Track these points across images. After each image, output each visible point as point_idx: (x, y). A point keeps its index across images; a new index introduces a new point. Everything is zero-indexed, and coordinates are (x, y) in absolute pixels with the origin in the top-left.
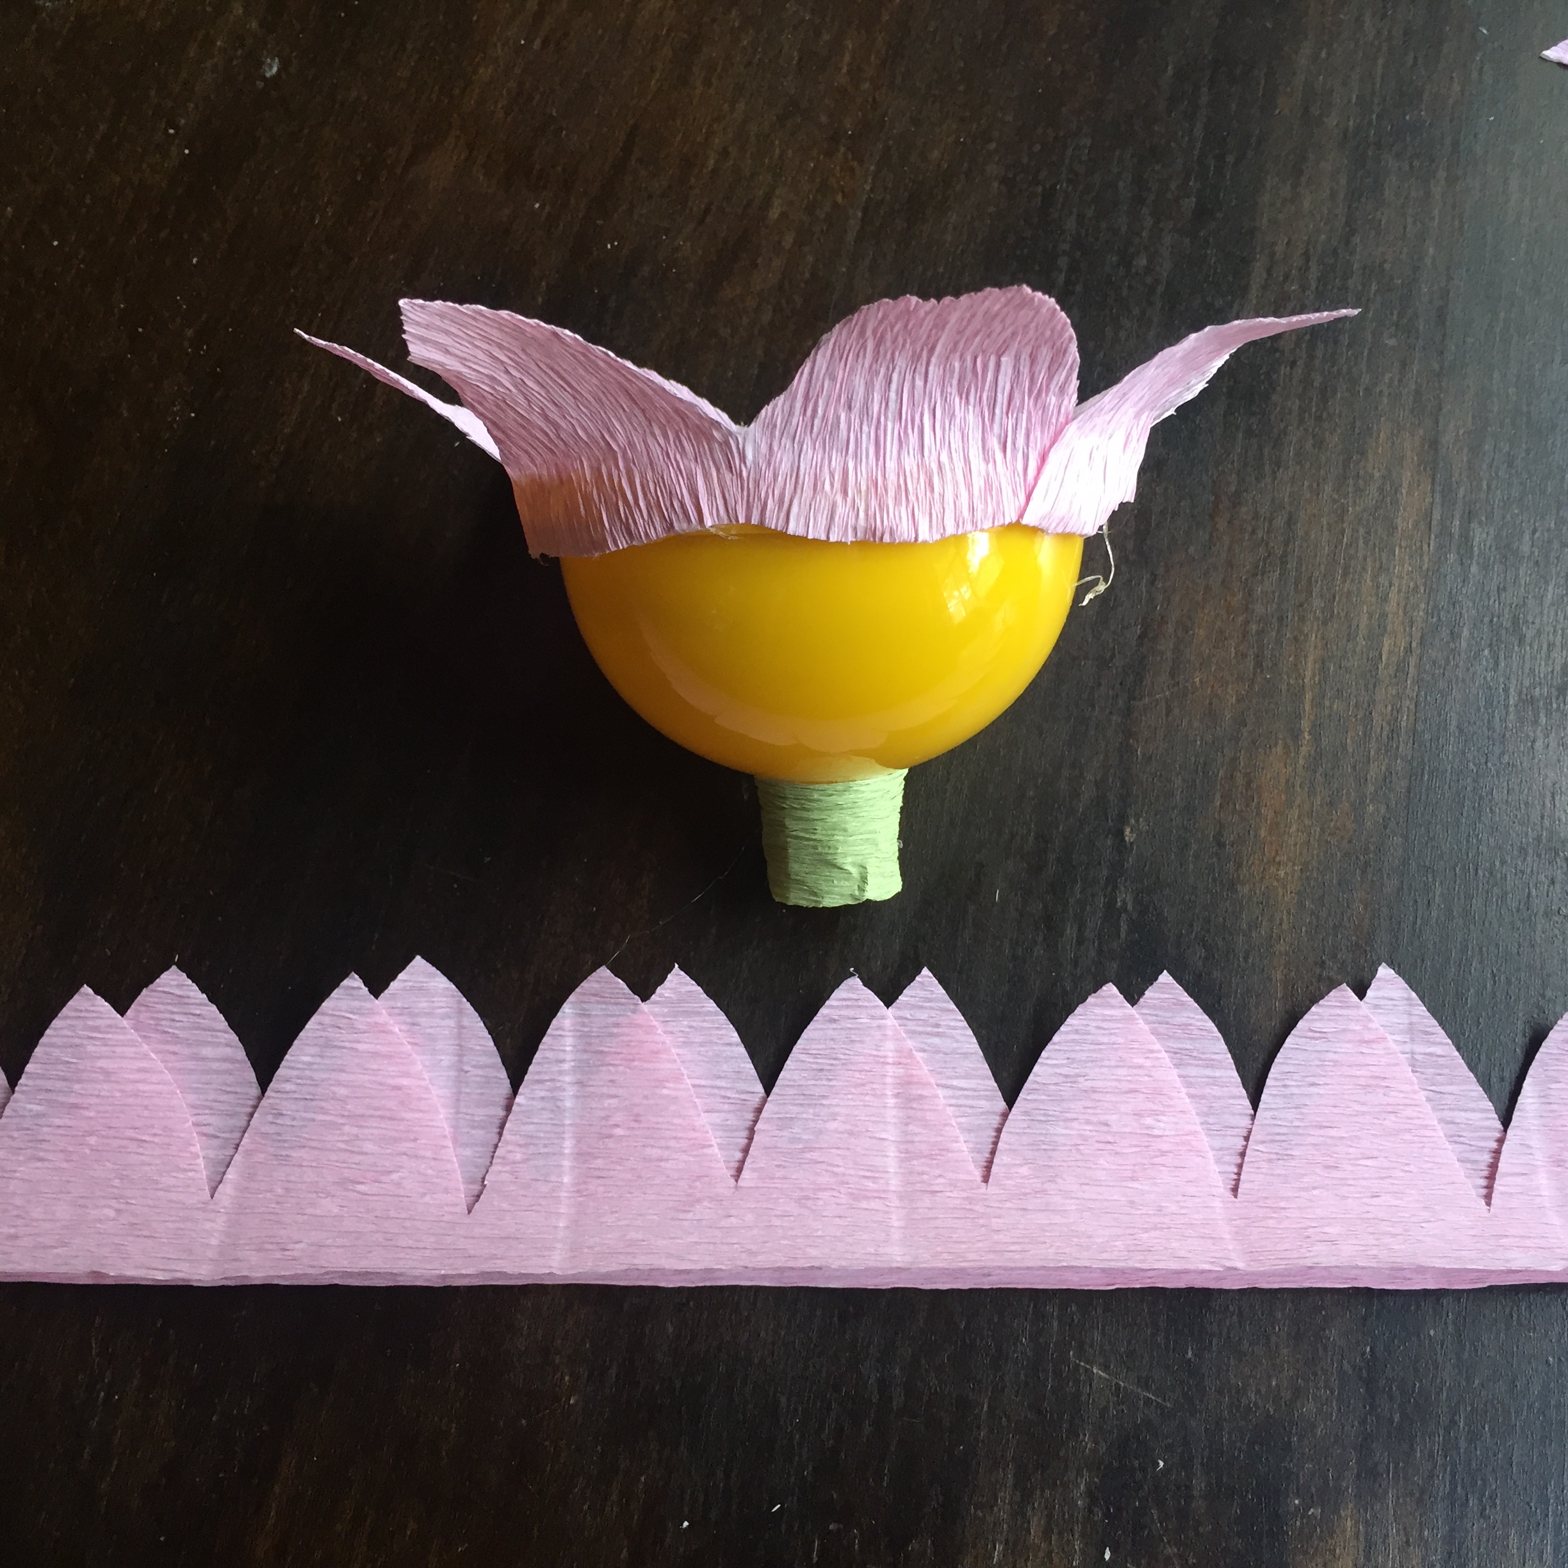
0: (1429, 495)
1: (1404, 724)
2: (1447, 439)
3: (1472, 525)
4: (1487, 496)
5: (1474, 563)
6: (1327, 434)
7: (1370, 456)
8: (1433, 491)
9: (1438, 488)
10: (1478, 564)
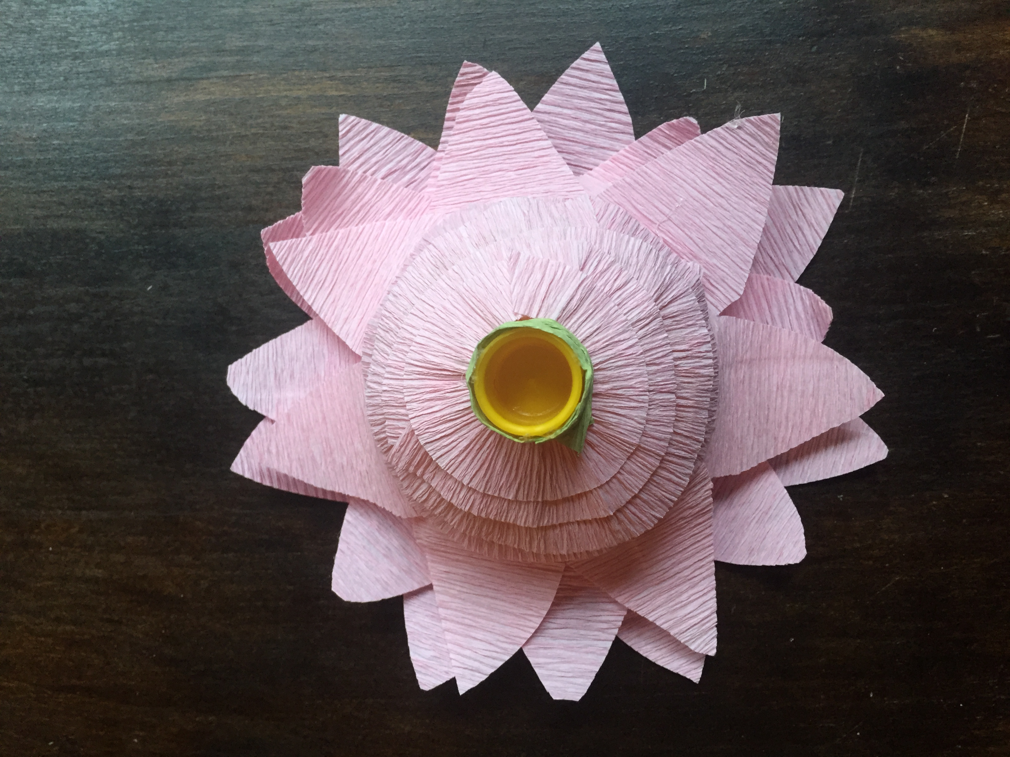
0: (211, 81)
1: (388, 74)
2: (165, 74)
3: (228, 48)
4: (203, 41)
5: (256, 43)
6: (180, 156)
7: (191, 124)
8: (208, 78)
9: (204, 75)
10: (256, 41)
